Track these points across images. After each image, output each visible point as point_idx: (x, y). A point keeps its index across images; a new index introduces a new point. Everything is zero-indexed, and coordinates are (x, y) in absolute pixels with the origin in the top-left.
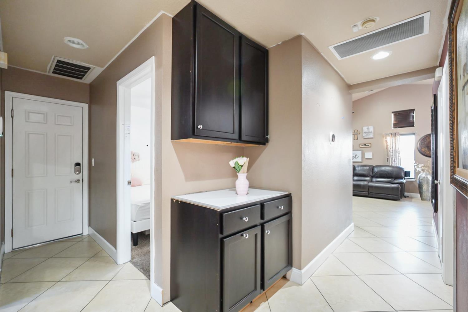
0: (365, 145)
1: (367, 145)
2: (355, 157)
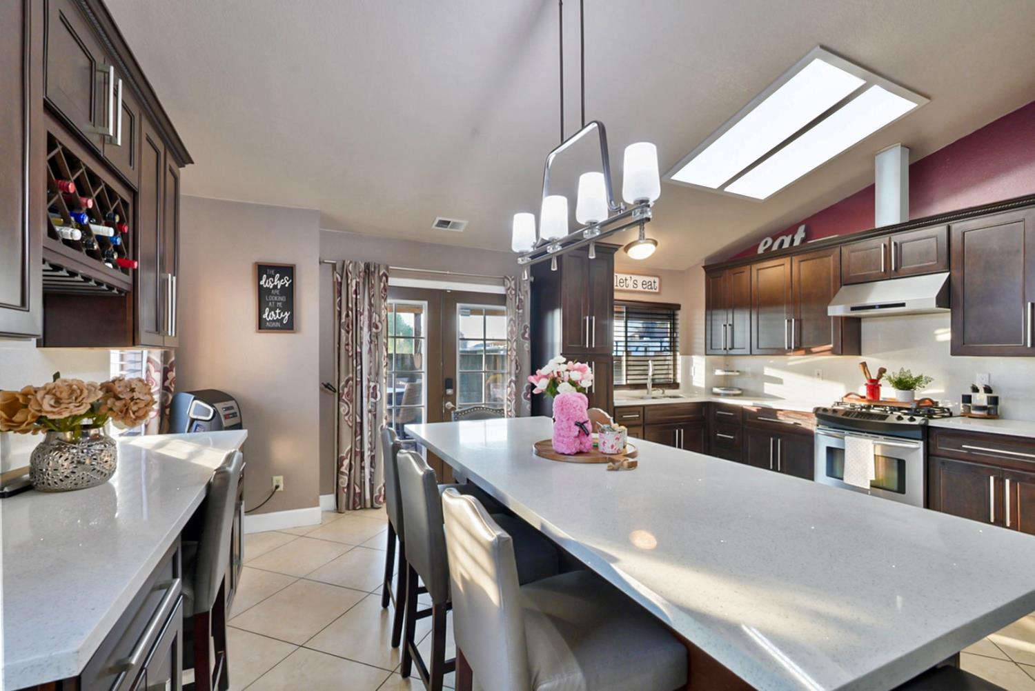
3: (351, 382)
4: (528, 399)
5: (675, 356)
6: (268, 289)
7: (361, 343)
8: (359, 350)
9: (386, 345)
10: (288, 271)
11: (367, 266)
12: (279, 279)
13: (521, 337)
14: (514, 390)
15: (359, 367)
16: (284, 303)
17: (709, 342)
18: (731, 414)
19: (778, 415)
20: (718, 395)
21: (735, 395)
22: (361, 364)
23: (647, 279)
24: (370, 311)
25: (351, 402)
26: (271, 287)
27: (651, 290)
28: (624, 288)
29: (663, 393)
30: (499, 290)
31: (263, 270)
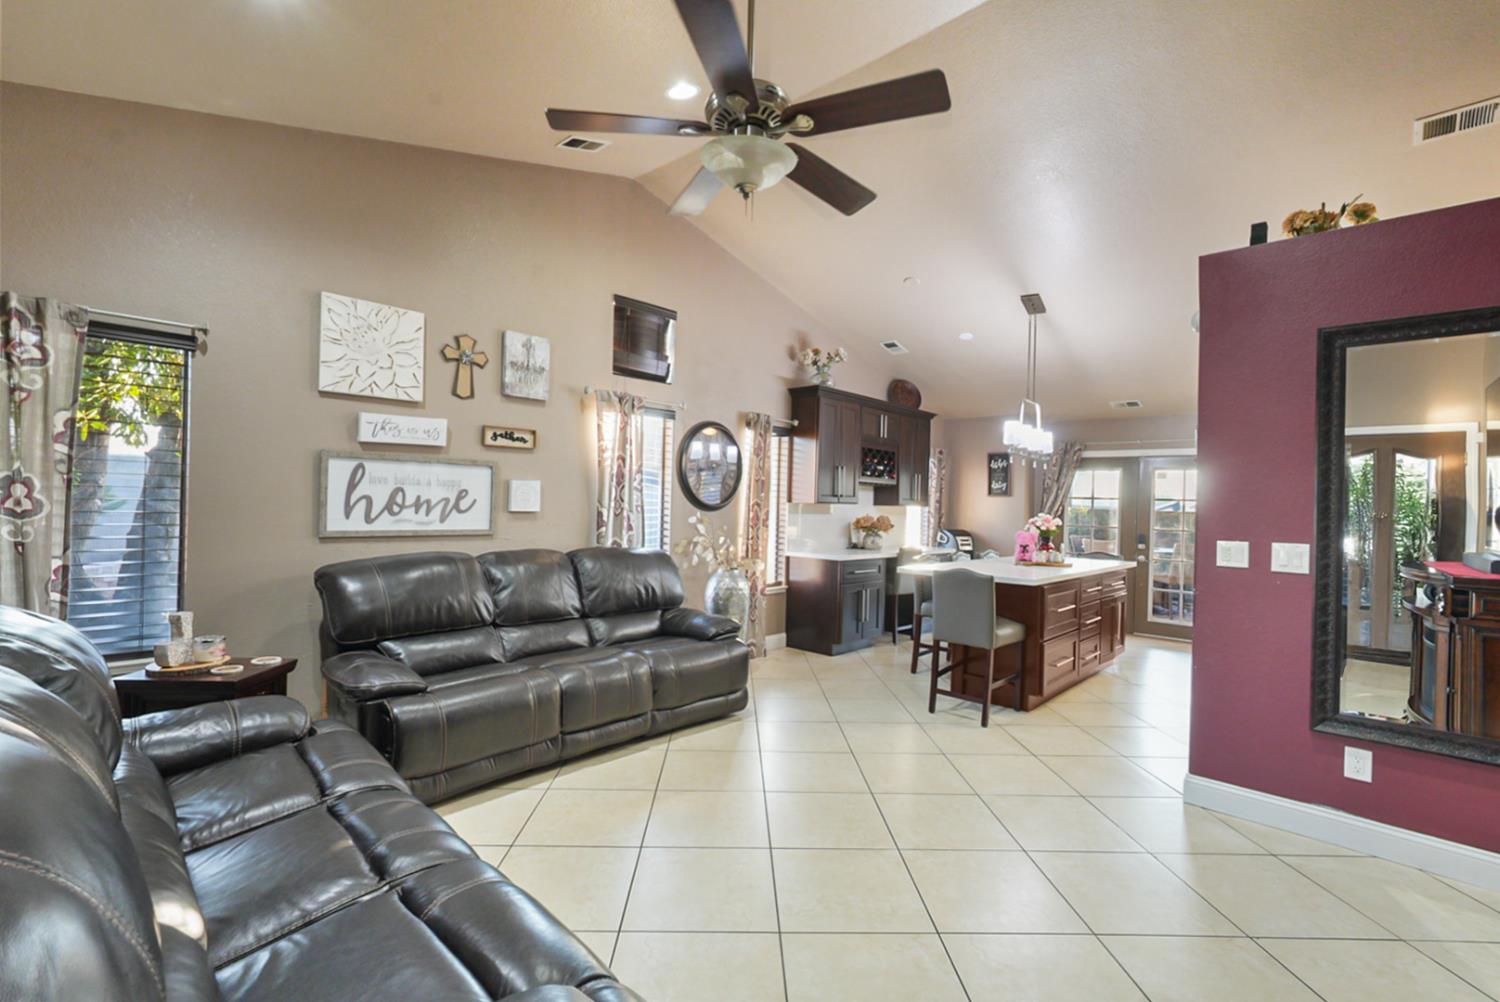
0: (509, 436)
1: (518, 439)
2: (456, 507)
6: (994, 469)
10: (1005, 456)
12: (1001, 463)
16: (1004, 478)
31: (992, 457)
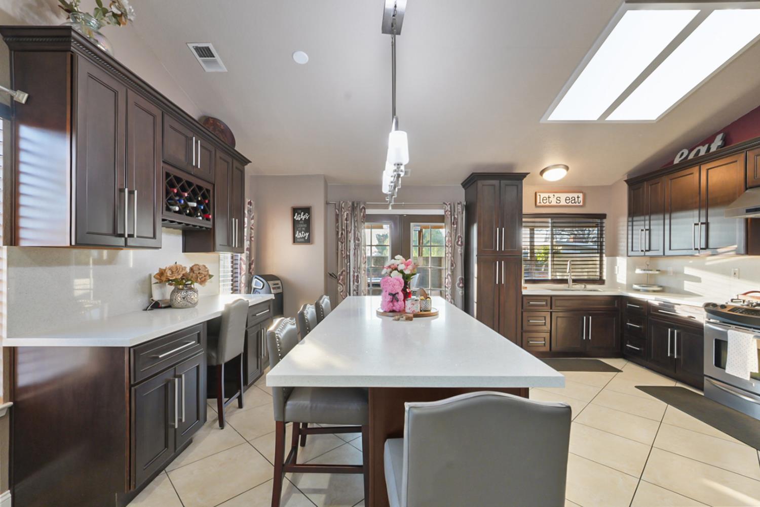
3: (344, 273)
4: (460, 287)
5: (601, 257)
6: (298, 220)
7: (350, 250)
8: (348, 254)
9: (365, 250)
10: (307, 210)
11: (353, 204)
12: (303, 215)
13: (456, 244)
14: (450, 280)
15: (348, 264)
16: (306, 228)
17: (630, 245)
18: (638, 307)
19: (676, 309)
20: (638, 291)
21: (654, 291)
22: (350, 262)
23: (570, 195)
24: (354, 231)
25: (344, 284)
26: (299, 220)
27: (574, 204)
28: (548, 204)
29: (585, 287)
30: (441, 212)
31: (295, 210)
